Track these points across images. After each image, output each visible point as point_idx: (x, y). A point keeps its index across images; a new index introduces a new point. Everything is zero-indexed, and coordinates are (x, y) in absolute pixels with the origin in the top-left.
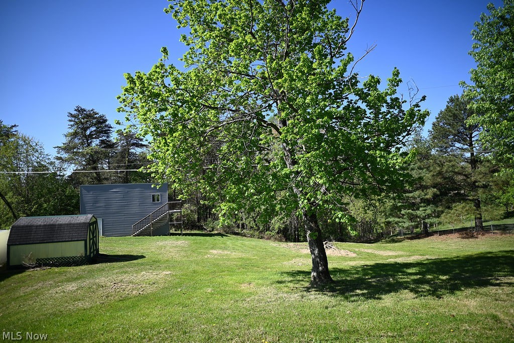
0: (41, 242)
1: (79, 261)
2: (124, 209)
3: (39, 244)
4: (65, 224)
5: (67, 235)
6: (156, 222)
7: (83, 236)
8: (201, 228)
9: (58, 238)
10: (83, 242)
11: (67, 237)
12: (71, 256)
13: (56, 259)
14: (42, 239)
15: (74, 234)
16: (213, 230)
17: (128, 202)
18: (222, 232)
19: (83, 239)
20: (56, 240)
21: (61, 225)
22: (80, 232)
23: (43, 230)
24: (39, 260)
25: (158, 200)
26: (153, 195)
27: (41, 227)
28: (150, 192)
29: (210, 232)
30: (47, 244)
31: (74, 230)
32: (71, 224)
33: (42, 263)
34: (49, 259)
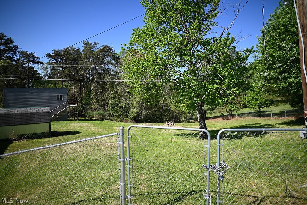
0: (20, 124)
1: (46, 135)
2: (38, 104)
3: (19, 126)
4: (35, 113)
5: (37, 119)
6: (61, 113)
7: (48, 120)
8: (84, 116)
9: (31, 121)
10: (48, 124)
11: (37, 121)
12: (41, 132)
13: (31, 134)
14: (20, 122)
15: (41, 119)
16: (92, 118)
17: (40, 100)
18: (98, 118)
19: (48, 122)
20: (30, 123)
21: (32, 113)
22: (45, 118)
23: (20, 116)
24: (20, 135)
25: (61, 99)
26: (58, 96)
27: (19, 115)
28: (56, 94)
29: (91, 118)
30: (25, 125)
31: (42, 116)
32: (38, 113)
33: (22, 137)
34: (26, 135)
